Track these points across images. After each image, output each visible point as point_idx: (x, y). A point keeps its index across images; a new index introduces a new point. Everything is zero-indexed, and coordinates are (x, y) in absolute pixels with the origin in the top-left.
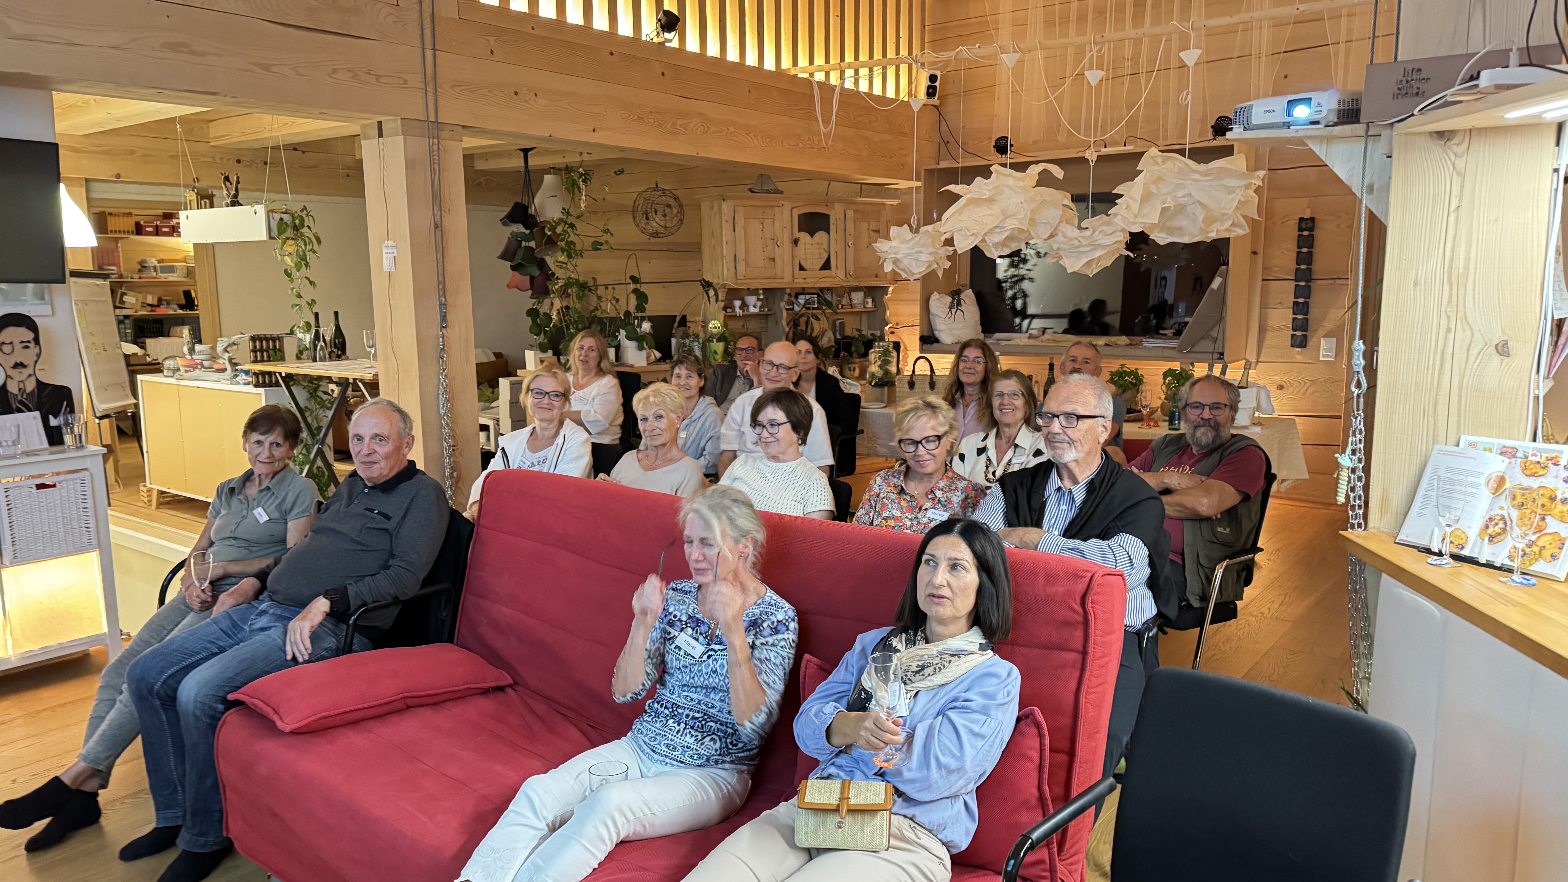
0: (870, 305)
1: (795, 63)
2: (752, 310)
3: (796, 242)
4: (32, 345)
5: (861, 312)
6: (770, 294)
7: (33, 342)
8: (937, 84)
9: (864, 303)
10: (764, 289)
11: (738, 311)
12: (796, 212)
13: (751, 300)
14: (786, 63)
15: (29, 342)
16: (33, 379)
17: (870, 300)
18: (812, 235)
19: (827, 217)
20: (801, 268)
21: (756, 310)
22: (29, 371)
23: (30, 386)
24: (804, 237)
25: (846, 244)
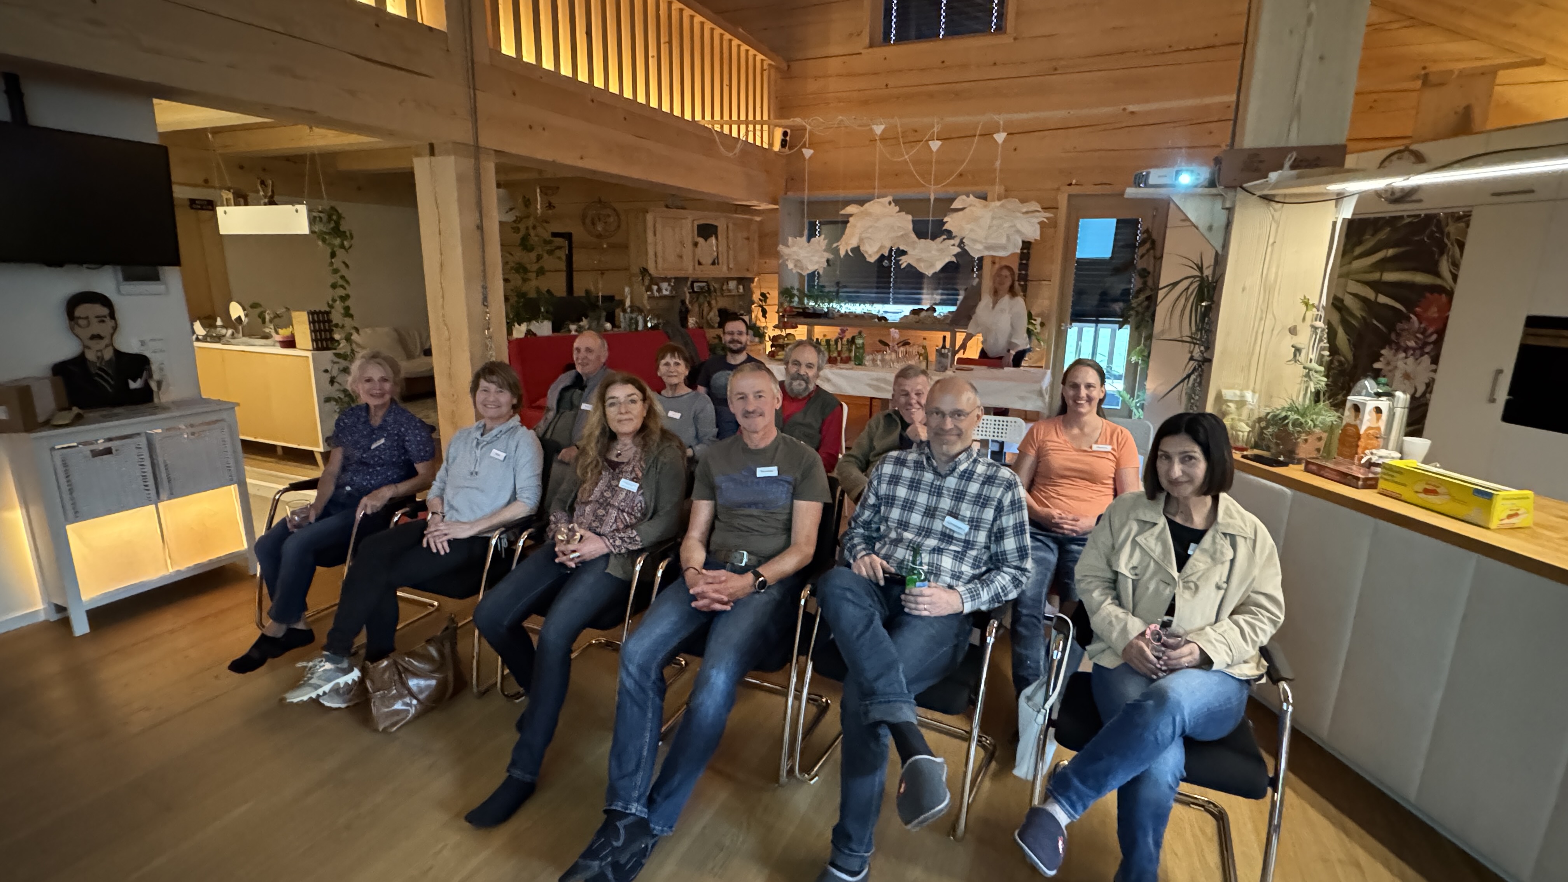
0: (741, 290)
1: (703, 118)
2: (665, 293)
3: (696, 244)
4: (108, 319)
5: (734, 296)
6: (679, 281)
7: (108, 318)
8: (788, 138)
9: (738, 288)
10: (675, 278)
11: (656, 294)
12: (696, 223)
13: (664, 285)
14: (698, 117)
15: (105, 317)
16: (111, 348)
17: (741, 287)
18: (706, 240)
19: (716, 227)
20: (700, 263)
21: (667, 293)
22: (106, 341)
23: (108, 354)
24: (701, 240)
25: (728, 246)
